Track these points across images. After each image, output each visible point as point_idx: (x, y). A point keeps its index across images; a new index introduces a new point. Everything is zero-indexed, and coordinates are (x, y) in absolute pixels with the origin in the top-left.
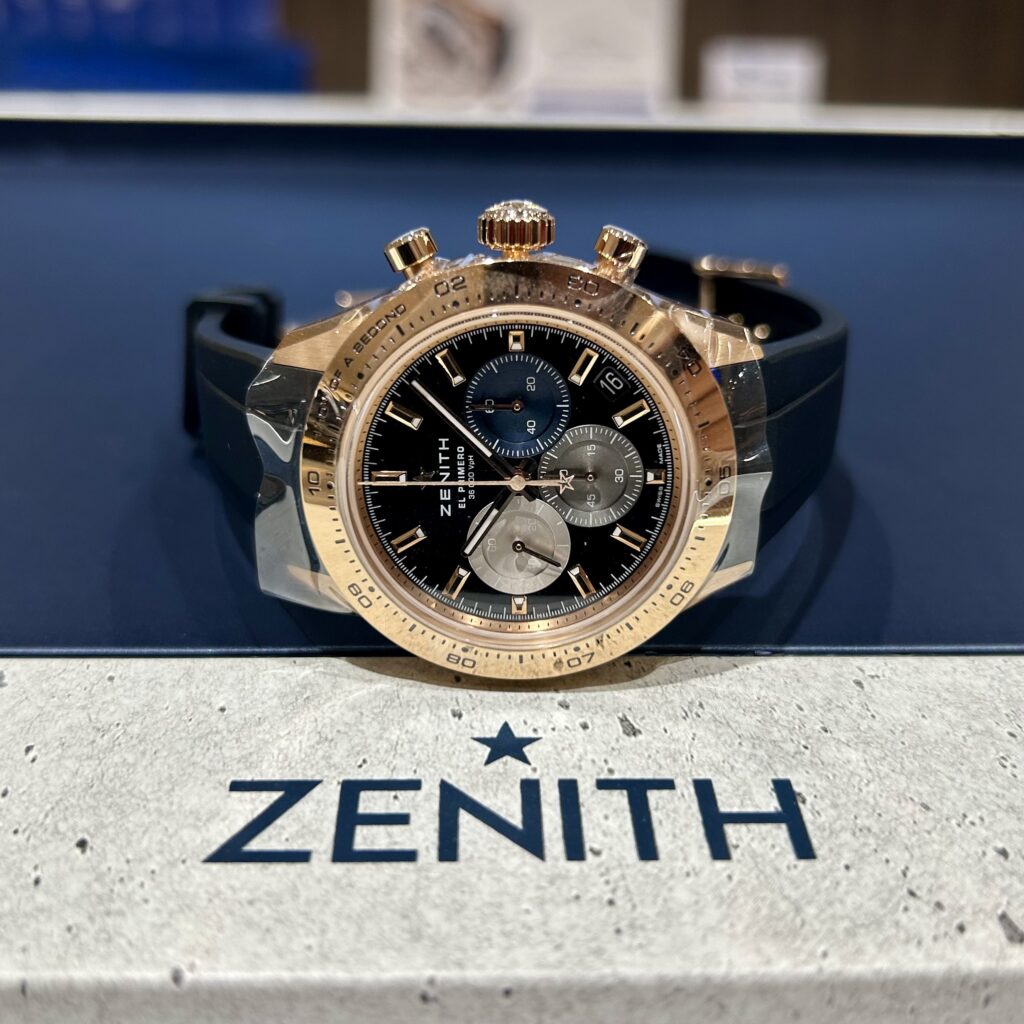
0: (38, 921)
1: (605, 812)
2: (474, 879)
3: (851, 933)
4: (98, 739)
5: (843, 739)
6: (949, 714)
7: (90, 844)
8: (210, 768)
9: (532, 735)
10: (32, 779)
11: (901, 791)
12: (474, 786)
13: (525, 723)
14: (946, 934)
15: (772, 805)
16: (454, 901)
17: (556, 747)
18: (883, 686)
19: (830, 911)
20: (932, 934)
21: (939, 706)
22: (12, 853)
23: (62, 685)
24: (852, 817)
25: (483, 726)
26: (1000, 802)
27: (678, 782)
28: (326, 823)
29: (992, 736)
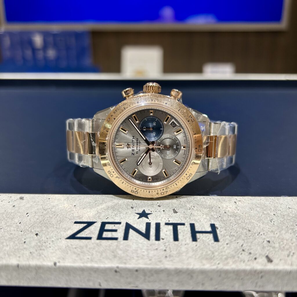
0: (24, 251)
1: (166, 230)
2: (131, 244)
3: (226, 259)
4: (44, 212)
5: (230, 215)
6: (258, 210)
7: (39, 234)
8: (70, 218)
9: (150, 212)
10: (27, 220)
11: (243, 227)
12: (134, 224)
13: (149, 210)
14: (251, 260)
15: (209, 229)
16: (126, 249)
17: (156, 215)
18: (242, 203)
19: (221, 254)
20: (247, 260)
21: (256, 208)
22: (20, 236)
23: (37, 200)
24: (230, 232)
25: (138, 211)
26: (269, 230)
27: (186, 224)
28: (96, 231)
29: (269, 215)
